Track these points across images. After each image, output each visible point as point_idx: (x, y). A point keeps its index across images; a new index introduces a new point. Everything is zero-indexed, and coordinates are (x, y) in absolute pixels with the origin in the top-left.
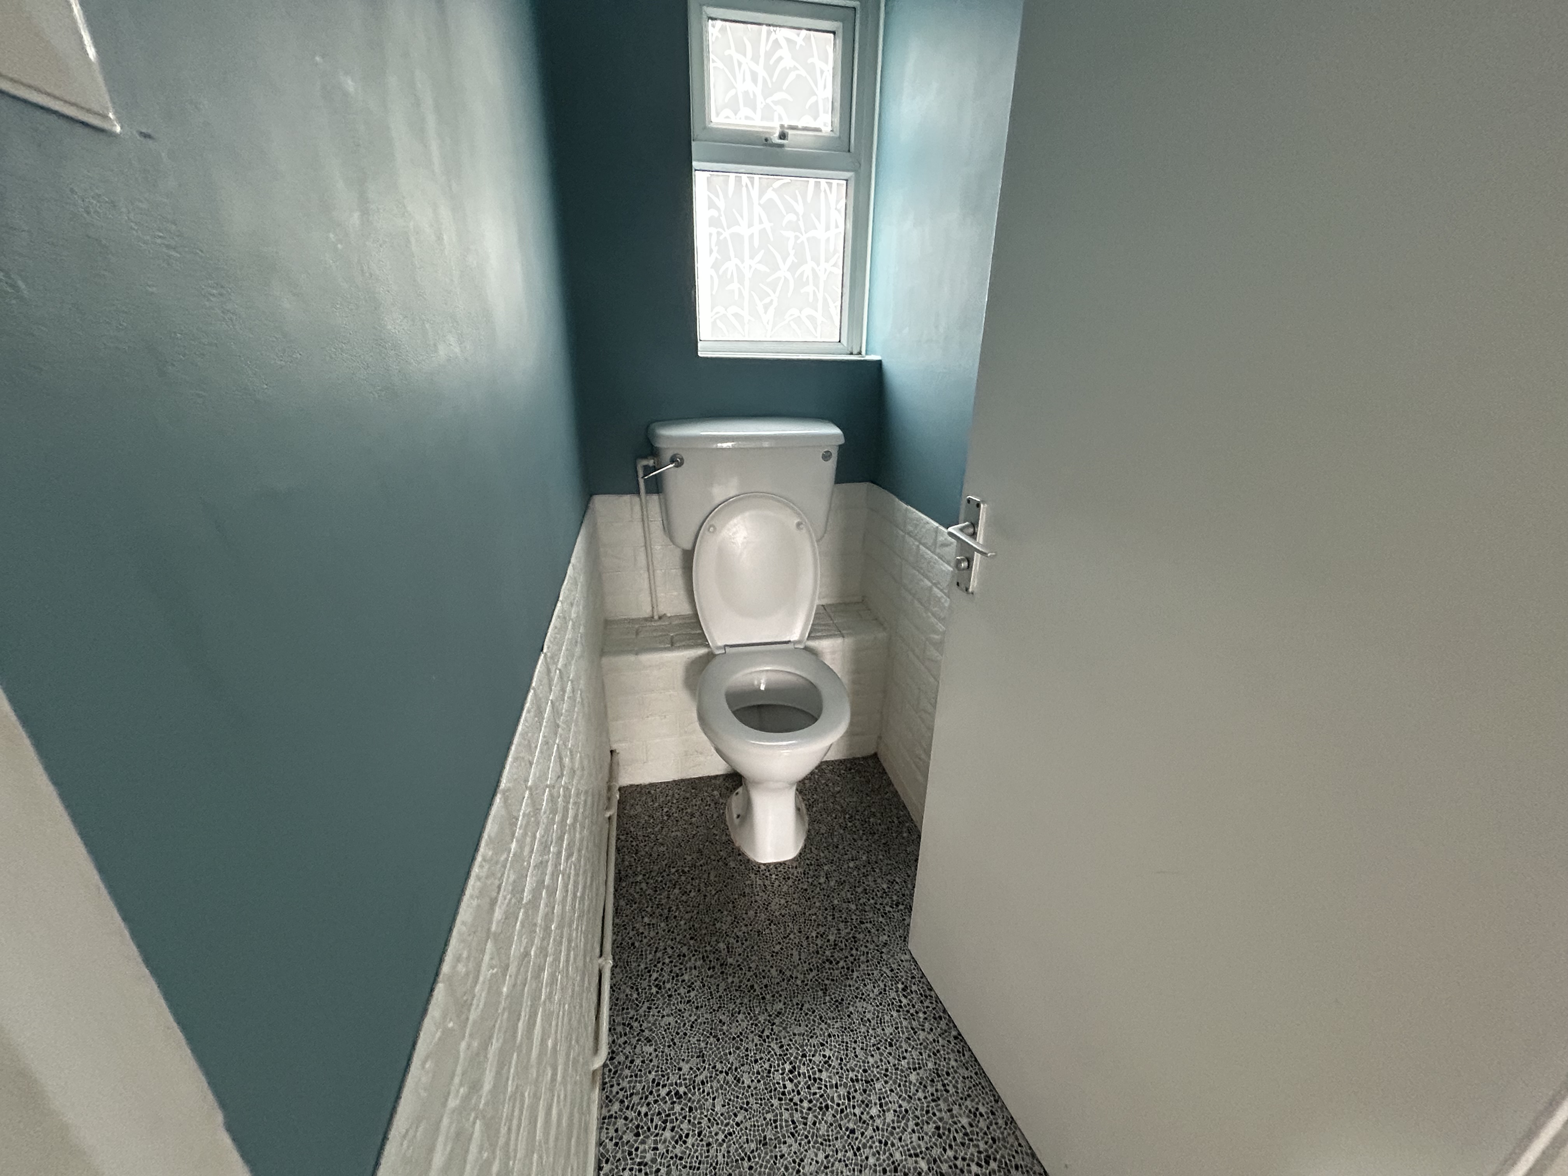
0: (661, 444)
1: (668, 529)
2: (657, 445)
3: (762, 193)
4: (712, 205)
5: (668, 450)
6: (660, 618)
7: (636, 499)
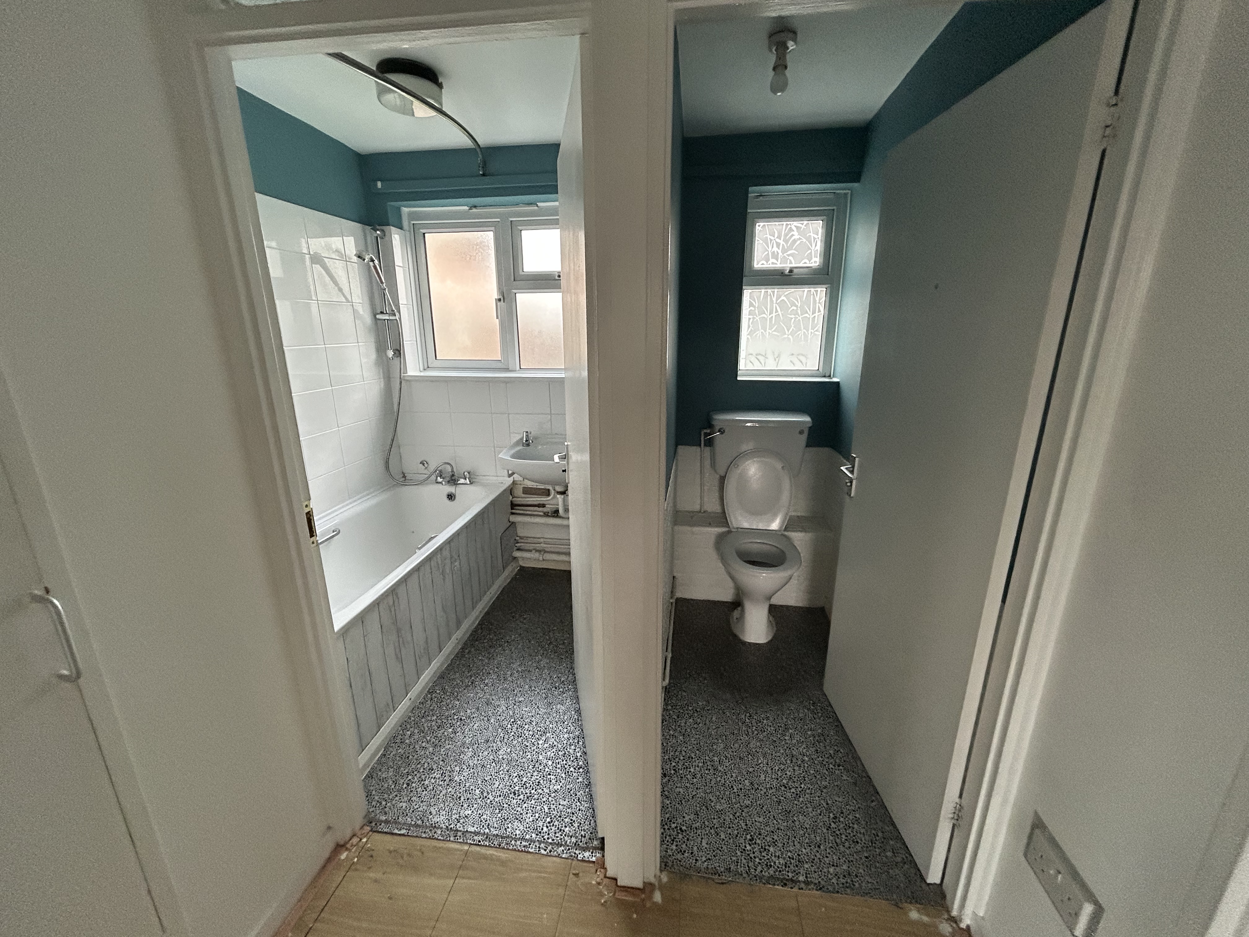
0: (714, 423)
1: (713, 465)
2: (713, 423)
3: (778, 297)
4: (751, 305)
5: (717, 425)
6: (704, 512)
7: (698, 449)
